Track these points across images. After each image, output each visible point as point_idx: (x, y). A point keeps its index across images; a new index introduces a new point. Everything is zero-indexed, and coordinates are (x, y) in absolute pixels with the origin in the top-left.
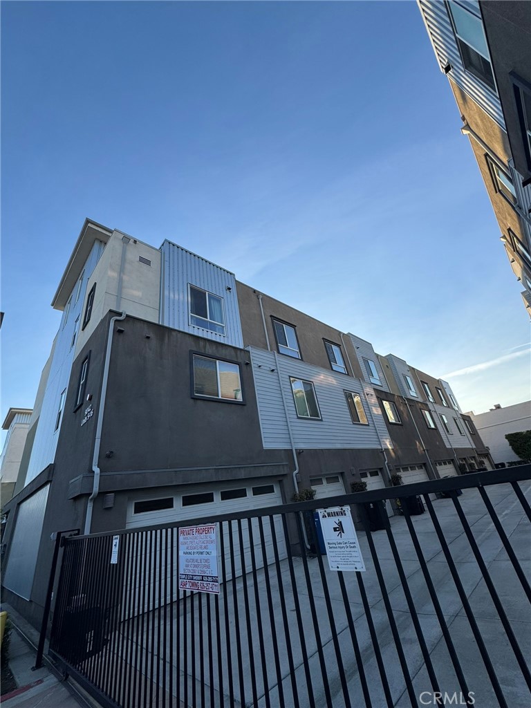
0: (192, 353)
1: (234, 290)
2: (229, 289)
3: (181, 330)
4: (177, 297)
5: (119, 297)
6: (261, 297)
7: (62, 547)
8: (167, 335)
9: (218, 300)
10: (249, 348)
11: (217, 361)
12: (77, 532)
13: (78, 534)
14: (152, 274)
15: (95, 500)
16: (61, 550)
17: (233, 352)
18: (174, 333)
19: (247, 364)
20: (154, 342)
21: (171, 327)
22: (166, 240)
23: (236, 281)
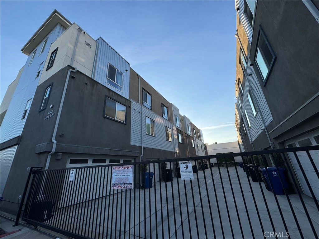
0: (106, 96)
1: (129, 71)
2: (127, 70)
3: (102, 84)
4: (102, 67)
5: (73, 59)
6: (140, 78)
7: (32, 174)
8: (95, 85)
9: (121, 74)
10: (132, 100)
11: (117, 103)
12: (41, 168)
13: (42, 169)
14: (91, 52)
15: (52, 155)
16: (32, 176)
17: (124, 100)
18: (99, 85)
19: (130, 107)
20: (89, 87)
21: (98, 81)
22: (100, 37)
23: (130, 67)
